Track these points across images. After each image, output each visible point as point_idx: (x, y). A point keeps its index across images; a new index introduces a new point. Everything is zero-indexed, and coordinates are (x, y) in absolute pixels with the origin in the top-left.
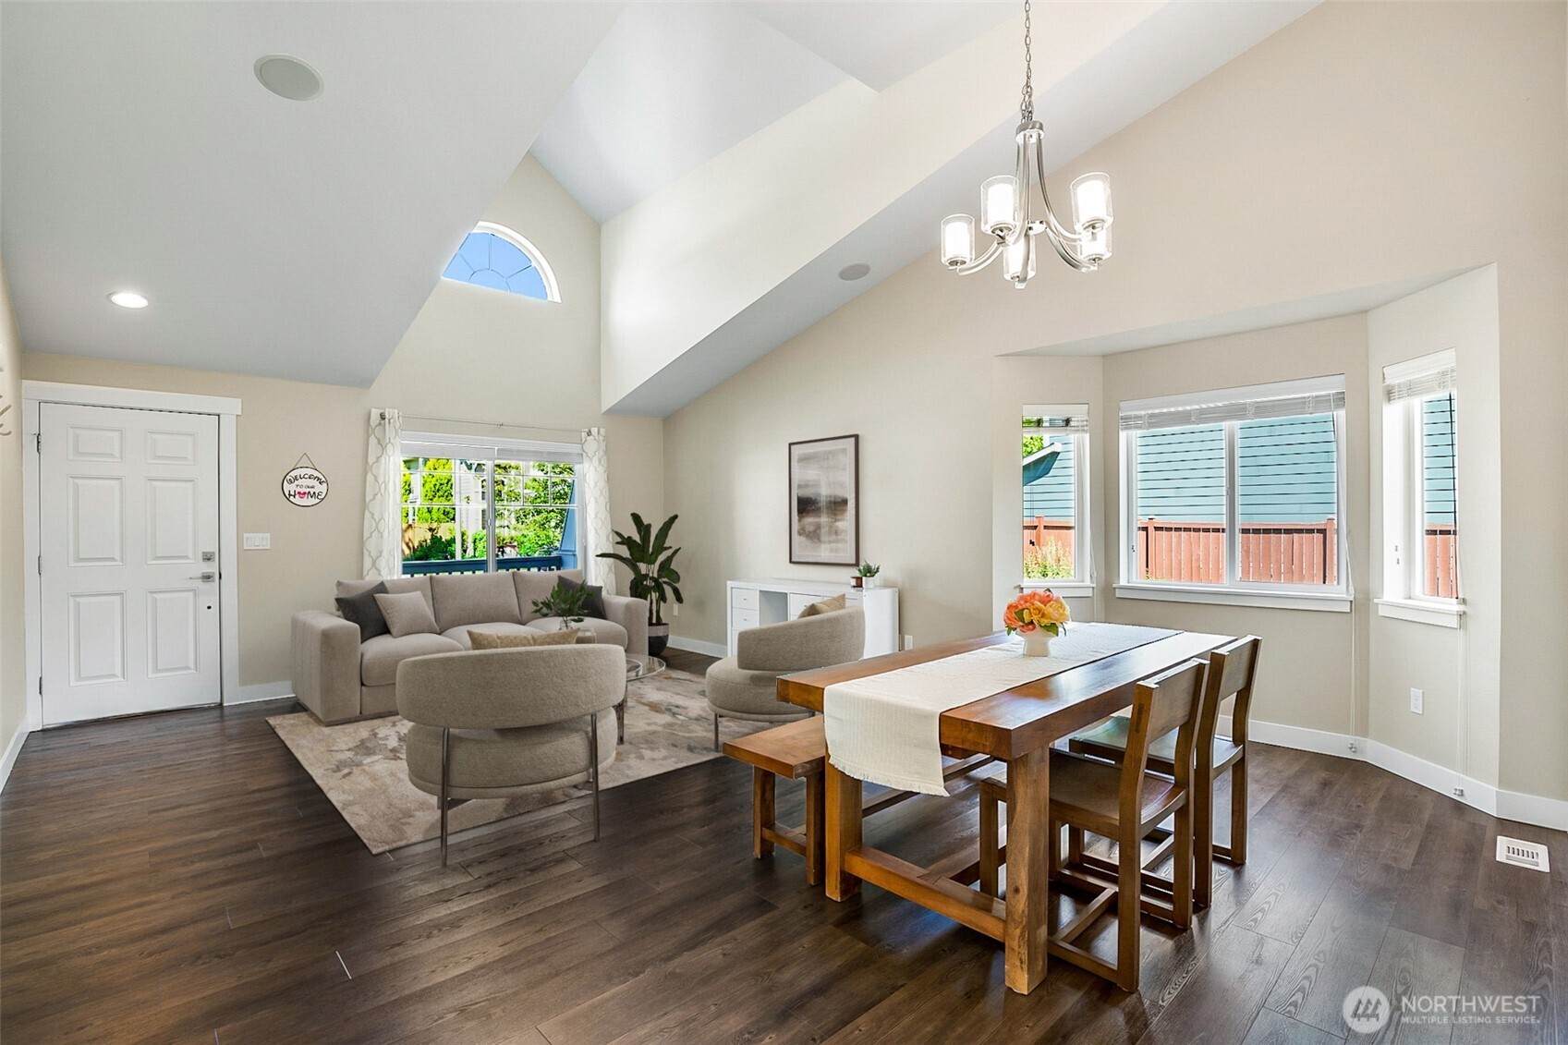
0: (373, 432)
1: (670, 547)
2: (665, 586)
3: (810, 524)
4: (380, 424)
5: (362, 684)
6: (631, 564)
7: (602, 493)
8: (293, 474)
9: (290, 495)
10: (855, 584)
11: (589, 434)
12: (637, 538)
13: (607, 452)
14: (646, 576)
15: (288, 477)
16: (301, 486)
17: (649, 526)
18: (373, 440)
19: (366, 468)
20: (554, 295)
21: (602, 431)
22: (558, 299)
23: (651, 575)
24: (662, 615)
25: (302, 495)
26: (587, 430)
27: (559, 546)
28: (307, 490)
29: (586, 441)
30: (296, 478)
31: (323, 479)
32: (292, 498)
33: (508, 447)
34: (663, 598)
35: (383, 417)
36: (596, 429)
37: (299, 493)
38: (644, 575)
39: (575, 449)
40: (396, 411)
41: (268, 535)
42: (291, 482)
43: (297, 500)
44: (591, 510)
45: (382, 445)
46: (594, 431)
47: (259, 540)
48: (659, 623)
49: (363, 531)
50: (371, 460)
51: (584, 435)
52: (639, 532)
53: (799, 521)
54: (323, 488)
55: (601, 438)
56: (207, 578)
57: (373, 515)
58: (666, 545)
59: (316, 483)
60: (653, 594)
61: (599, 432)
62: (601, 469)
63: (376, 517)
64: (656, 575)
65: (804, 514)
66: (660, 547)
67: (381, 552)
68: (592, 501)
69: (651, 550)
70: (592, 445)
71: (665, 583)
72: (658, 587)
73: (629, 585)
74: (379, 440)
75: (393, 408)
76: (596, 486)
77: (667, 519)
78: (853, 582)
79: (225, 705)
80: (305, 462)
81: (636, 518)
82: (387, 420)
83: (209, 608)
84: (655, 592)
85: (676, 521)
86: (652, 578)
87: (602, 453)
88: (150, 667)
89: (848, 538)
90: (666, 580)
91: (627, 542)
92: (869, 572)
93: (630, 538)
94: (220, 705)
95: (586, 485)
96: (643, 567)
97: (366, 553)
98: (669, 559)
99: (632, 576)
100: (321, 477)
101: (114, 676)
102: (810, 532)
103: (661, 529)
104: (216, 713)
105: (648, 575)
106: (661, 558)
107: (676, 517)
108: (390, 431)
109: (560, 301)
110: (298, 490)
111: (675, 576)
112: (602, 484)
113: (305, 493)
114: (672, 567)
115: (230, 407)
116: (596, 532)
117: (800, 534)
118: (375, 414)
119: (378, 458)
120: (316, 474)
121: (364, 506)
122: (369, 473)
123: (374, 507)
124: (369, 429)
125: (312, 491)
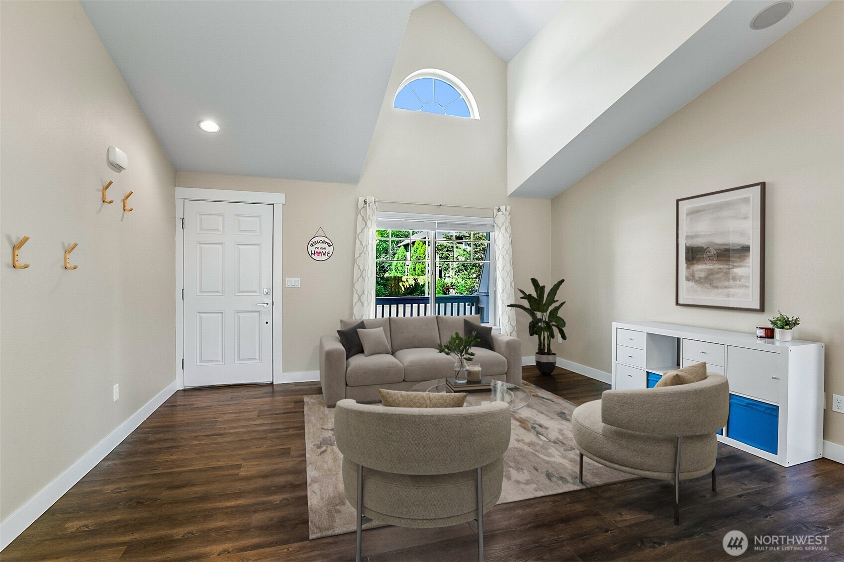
0: (360, 211)
1: (558, 301)
2: (553, 327)
3: (701, 271)
4: (364, 207)
5: (347, 385)
6: (531, 312)
7: (507, 253)
8: (313, 240)
9: (312, 254)
10: (763, 334)
11: (499, 210)
12: (534, 295)
13: (511, 223)
14: (540, 320)
15: (311, 242)
16: (318, 248)
17: (543, 287)
18: (360, 218)
19: (356, 236)
20: (476, 115)
21: (508, 208)
22: (477, 117)
23: (544, 320)
24: (551, 348)
25: (318, 253)
26: (497, 208)
27: (477, 288)
28: (321, 251)
29: (497, 215)
30: (315, 243)
31: (331, 244)
32: (313, 256)
33: (444, 221)
34: (552, 335)
35: (365, 202)
36: (504, 207)
37: (317, 252)
38: (539, 319)
39: (489, 221)
40: (373, 198)
41: (299, 279)
42: (312, 245)
43: (316, 257)
44: (500, 264)
45: (365, 221)
46: (503, 208)
47: (294, 282)
48: (549, 353)
49: (353, 277)
50: (359, 231)
51: (495, 211)
52: (536, 291)
53: (688, 268)
54: (331, 249)
55: (508, 213)
56: (266, 304)
57: (359, 266)
58: (555, 299)
59: (326, 246)
60: (546, 333)
61: (506, 209)
62: (507, 235)
63: (361, 268)
64: (547, 320)
65: (694, 262)
66: (551, 300)
67: (364, 291)
68: (501, 257)
69: (544, 302)
70: (502, 219)
71: (554, 325)
72: (548, 327)
73: (528, 325)
74: (363, 217)
75: (371, 196)
76: (503, 247)
77: (556, 282)
78: (762, 333)
79: (274, 383)
80: (320, 233)
81: (534, 282)
82: (367, 204)
83: (267, 323)
84: (547, 331)
85: (563, 283)
86: (545, 322)
87: (508, 224)
88: (236, 357)
89: (750, 284)
90: (554, 323)
91: (529, 297)
92: (787, 324)
93: (530, 295)
94: (272, 384)
95: (496, 247)
96: (539, 315)
97: (355, 292)
98: (557, 309)
99: (530, 319)
100: (329, 242)
101: (219, 361)
102: (700, 278)
103: (552, 289)
104: (269, 389)
105: (542, 319)
106: (551, 308)
107: (563, 281)
108: (369, 212)
109: (479, 119)
110: (317, 250)
111: (562, 322)
112: (508, 246)
113: (320, 252)
114: (558, 315)
115: (280, 199)
116: (503, 281)
117: (688, 279)
118: (361, 200)
119: (363, 229)
120: (327, 240)
121: (354, 261)
122: (357, 239)
123: (360, 261)
124: (357, 211)
125: (324, 251)
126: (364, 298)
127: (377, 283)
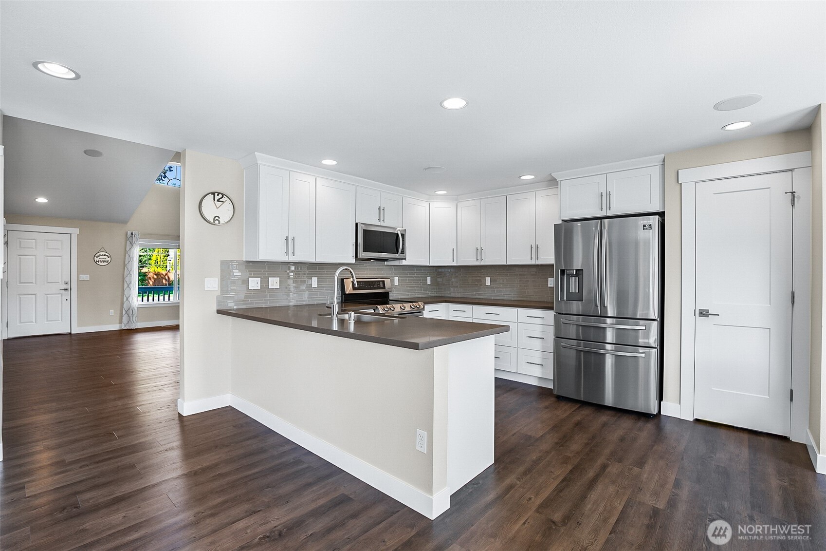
0: (128, 239)
4: (131, 237)
8: (98, 254)
9: (97, 261)
15: (96, 255)
16: (101, 258)
18: (128, 242)
19: (126, 252)
25: (101, 261)
28: (103, 260)
30: (99, 256)
32: (97, 263)
35: (132, 234)
40: (137, 232)
41: (88, 275)
42: (97, 257)
43: (99, 263)
45: (132, 244)
47: (85, 277)
49: (124, 274)
50: (128, 249)
54: (109, 259)
56: (66, 290)
59: (106, 257)
63: (129, 269)
67: (131, 282)
74: (130, 242)
79: (72, 333)
80: (102, 250)
82: (134, 235)
83: (67, 300)
88: (45, 319)
94: (70, 334)
97: (125, 282)
100: (109, 255)
101: (33, 322)
104: (68, 338)
108: (135, 239)
115: (75, 231)
118: (129, 233)
119: (130, 249)
120: (107, 254)
121: (125, 265)
122: (127, 254)
123: (129, 266)
124: (127, 238)
125: (105, 260)
126: (131, 286)
127: (139, 276)
